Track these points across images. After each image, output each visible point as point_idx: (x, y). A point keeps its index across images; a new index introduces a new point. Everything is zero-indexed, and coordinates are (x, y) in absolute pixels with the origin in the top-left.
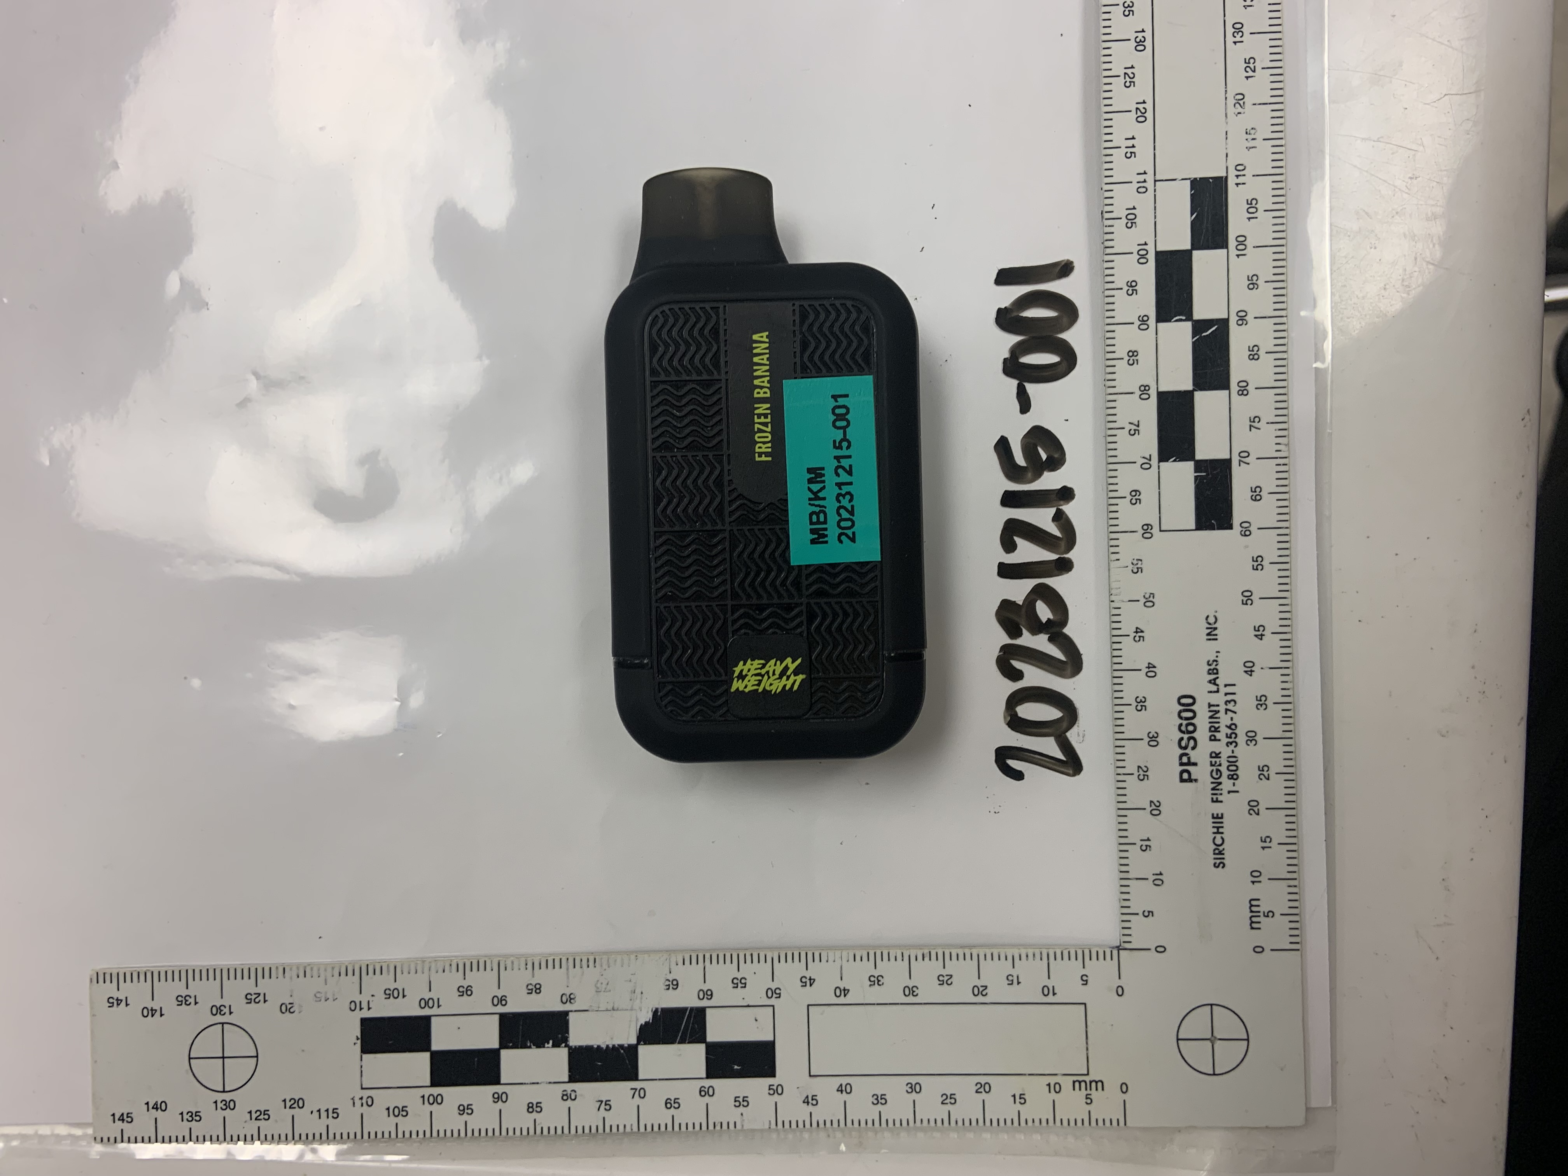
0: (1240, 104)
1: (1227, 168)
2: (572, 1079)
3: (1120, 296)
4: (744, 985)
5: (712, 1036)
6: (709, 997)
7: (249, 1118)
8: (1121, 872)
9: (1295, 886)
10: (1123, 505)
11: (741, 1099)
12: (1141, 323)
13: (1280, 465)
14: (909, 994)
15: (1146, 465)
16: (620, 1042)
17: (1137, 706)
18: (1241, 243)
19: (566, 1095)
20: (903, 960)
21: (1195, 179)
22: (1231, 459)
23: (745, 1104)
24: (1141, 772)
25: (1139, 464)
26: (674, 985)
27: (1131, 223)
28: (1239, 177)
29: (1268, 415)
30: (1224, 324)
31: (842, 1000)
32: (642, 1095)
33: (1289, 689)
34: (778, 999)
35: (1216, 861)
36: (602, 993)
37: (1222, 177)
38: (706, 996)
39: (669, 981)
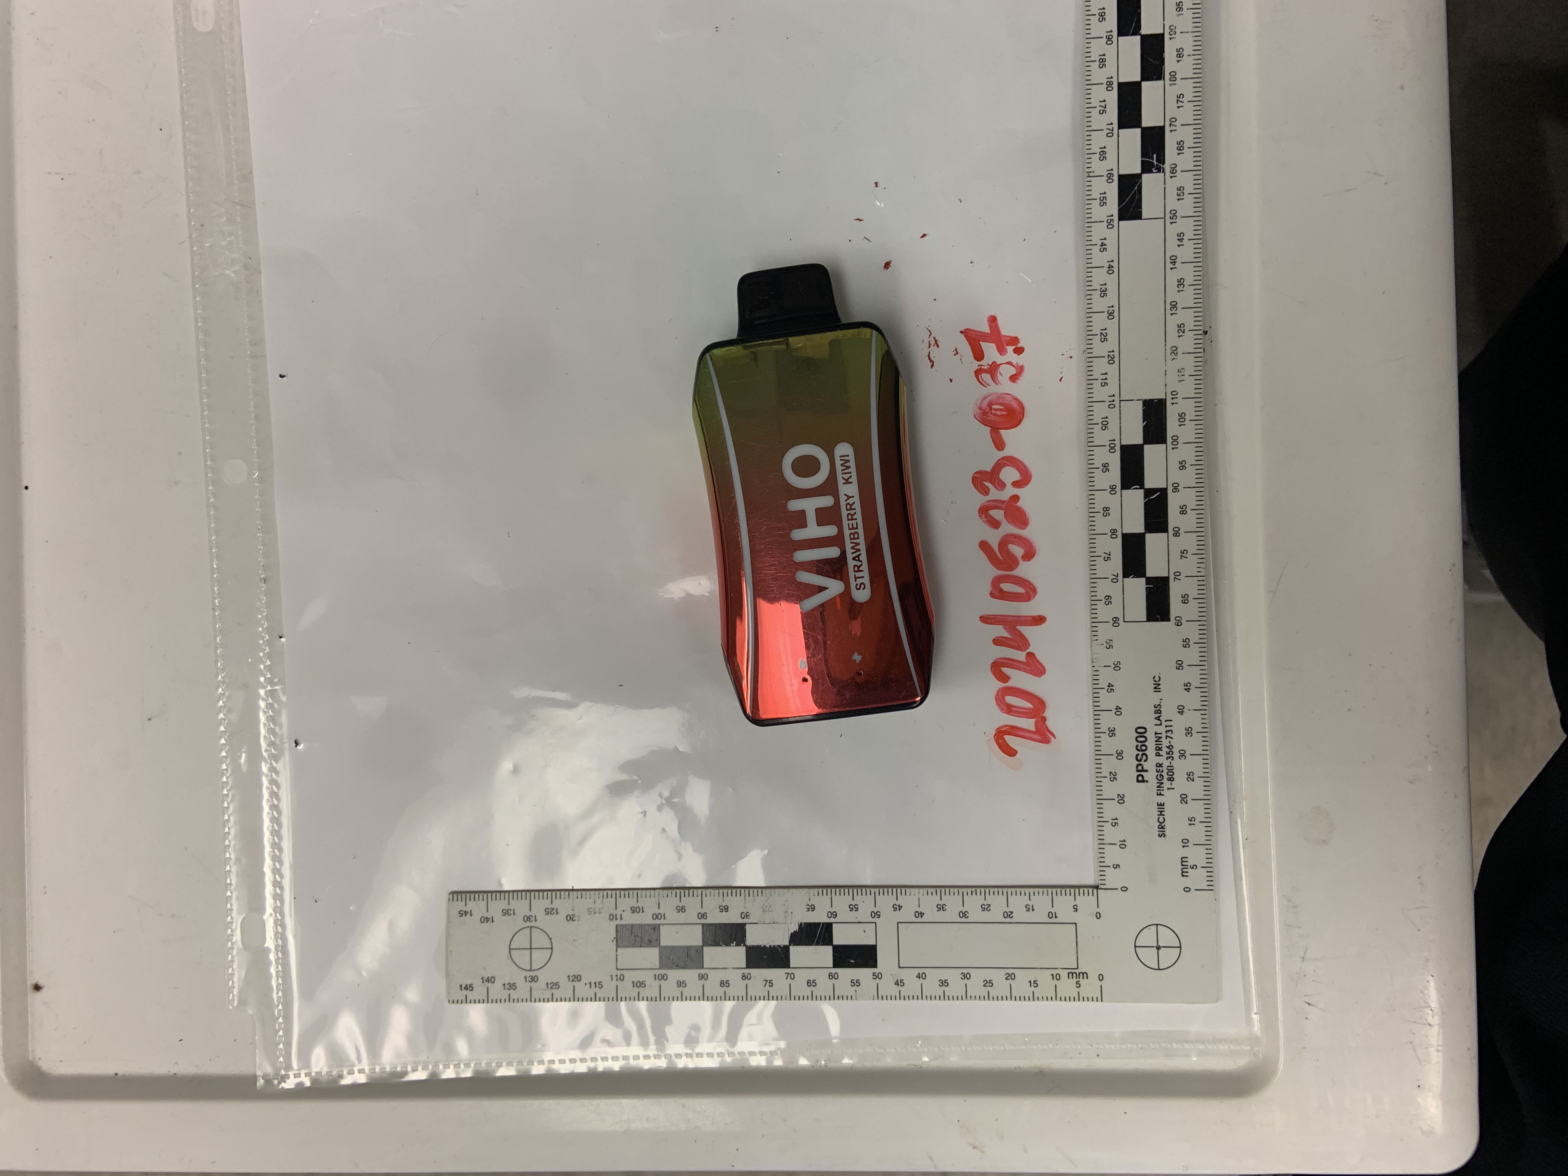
0: (1174, 353)
1: (1166, 393)
2: (748, 966)
3: (1098, 473)
4: (856, 909)
5: (836, 941)
6: (835, 916)
7: (546, 987)
8: (1099, 839)
9: (1210, 849)
10: (1101, 605)
11: (855, 982)
12: (1111, 490)
13: (1200, 581)
14: (963, 917)
15: (1115, 580)
16: (778, 944)
17: (1109, 734)
18: (1175, 440)
19: (745, 976)
20: (958, 895)
21: (1146, 400)
22: (1169, 577)
23: (858, 984)
24: (1112, 776)
25: (1110, 580)
26: (812, 908)
27: (1105, 426)
28: (1174, 399)
29: (1193, 549)
30: (1164, 492)
31: (919, 920)
32: (792, 977)
33: (1206, 723)
34: (878, 919)
35: (1159, 833)
36: (767, 912)
37: (1162, 399)
38: (832, 916)
39: (809, 906)
